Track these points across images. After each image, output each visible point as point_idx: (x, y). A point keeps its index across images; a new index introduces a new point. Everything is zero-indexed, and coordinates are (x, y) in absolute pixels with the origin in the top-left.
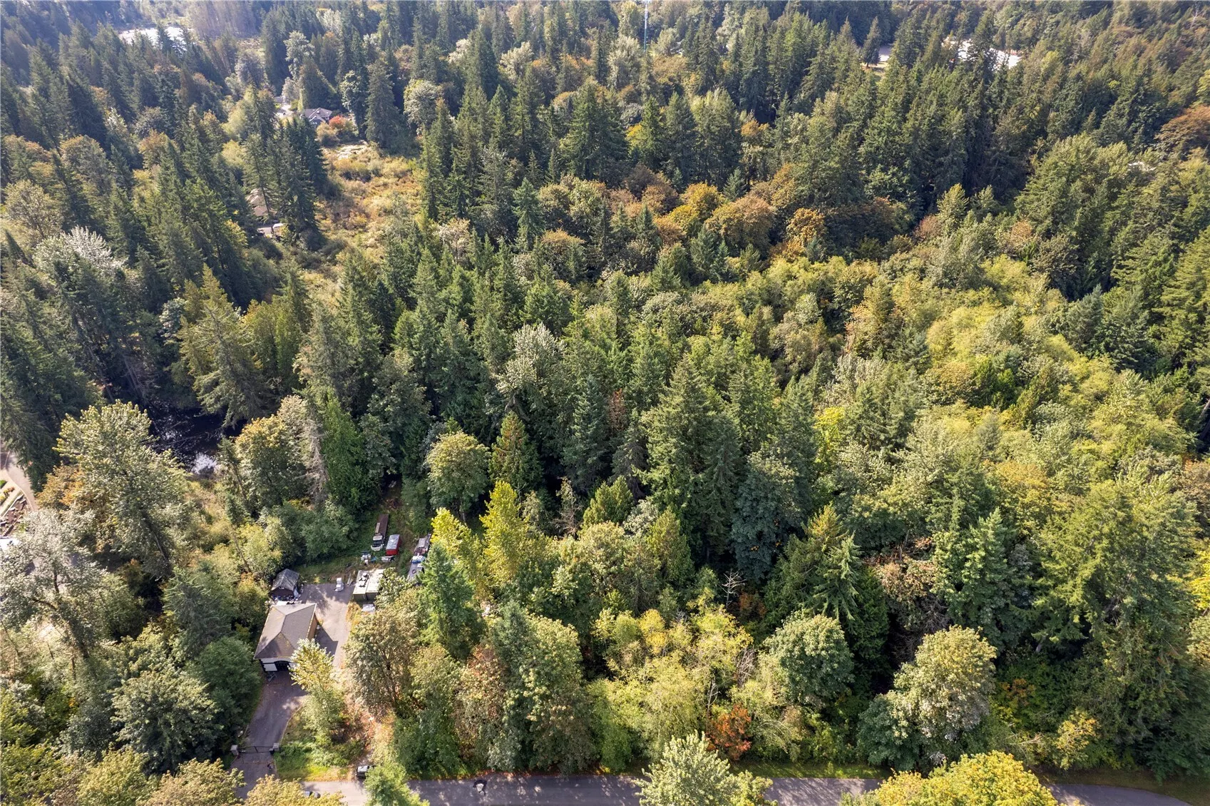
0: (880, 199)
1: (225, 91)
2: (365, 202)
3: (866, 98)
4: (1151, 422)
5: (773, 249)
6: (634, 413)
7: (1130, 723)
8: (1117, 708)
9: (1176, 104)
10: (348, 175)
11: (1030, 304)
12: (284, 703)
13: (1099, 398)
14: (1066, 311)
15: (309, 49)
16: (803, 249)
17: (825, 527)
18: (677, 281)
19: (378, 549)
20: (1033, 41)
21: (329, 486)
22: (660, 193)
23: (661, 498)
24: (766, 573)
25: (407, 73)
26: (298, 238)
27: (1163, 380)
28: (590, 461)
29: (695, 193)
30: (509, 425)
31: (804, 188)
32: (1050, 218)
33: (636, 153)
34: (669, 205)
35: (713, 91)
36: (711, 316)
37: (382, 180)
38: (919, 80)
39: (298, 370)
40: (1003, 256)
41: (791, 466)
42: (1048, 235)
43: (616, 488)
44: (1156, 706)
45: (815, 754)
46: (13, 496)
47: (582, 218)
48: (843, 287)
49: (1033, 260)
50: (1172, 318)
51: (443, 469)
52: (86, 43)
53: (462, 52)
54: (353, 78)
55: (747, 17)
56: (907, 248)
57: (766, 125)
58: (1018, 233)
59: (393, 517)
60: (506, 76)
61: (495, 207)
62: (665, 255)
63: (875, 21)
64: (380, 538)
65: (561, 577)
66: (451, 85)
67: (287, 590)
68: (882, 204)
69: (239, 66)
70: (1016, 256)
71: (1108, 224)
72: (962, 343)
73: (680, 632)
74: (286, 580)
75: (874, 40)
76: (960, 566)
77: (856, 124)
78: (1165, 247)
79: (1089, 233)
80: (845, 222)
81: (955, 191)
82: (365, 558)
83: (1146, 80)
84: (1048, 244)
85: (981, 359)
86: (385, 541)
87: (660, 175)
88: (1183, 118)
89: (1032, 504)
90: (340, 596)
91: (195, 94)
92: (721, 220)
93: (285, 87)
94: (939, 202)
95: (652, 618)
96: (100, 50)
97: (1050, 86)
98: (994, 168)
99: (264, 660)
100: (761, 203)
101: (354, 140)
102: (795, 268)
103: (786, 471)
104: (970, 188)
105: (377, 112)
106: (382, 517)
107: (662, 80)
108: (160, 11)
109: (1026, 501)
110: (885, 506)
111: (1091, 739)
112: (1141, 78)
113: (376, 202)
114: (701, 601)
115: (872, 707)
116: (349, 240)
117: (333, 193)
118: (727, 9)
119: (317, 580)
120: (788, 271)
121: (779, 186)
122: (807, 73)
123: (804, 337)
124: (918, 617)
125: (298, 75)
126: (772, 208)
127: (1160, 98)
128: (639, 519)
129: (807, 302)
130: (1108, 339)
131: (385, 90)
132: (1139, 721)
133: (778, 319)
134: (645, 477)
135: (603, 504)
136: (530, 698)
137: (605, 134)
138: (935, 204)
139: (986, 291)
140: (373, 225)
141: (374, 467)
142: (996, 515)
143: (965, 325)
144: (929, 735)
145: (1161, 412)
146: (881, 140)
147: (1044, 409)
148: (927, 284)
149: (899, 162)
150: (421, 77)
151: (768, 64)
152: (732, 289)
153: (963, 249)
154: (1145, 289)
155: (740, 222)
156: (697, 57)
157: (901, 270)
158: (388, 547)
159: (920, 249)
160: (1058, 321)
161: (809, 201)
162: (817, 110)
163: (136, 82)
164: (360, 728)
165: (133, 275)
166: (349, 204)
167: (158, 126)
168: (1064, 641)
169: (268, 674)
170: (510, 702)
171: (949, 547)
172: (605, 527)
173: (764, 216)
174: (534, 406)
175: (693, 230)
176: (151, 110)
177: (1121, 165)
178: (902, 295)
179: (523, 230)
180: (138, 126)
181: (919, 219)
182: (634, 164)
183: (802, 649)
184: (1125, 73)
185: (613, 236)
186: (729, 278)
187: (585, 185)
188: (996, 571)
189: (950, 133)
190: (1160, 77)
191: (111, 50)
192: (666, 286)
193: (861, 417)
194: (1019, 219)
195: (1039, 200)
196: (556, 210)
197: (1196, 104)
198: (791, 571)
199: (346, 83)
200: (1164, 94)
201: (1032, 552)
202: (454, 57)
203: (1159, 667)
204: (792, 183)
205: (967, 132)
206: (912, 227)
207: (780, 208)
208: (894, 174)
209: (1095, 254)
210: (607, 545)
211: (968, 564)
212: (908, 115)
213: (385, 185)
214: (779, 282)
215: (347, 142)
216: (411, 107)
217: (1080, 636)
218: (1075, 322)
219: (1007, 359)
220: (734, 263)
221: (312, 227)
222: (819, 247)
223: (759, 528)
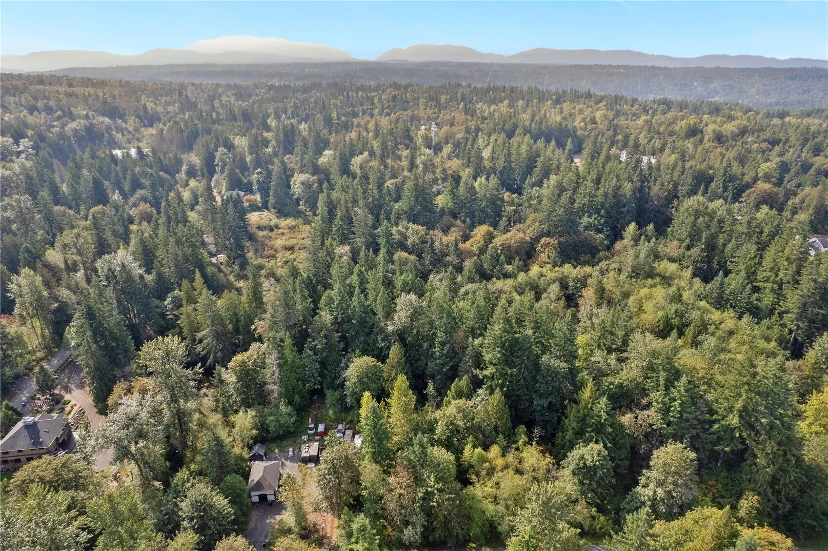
0: (589, 232)
1: (176, 182)
2: (273, 242)
3: (574, 178)
4: (762, 344)
5: (529, 261)
6: (470, 339)
7: (779, 502)
8: (769, 491)
9: (748, 182)
10: (259, 228)
11: (684, 285)
12: (267, 519)
13: (731, 333)
14: (705, 288)
15: (229, 158)
16: (547, 260)
17: (589, 394)
18: (477, 278)
19: (312, 432)
20: (662, 149)
21: (281, 395)
22: (459, 231)
23: (491, 386)
24: (554, 430)
25: (293, 170)
26: (234, 263)
27: (766, 322)
28: (445, 370)
29: (481, 231)
30: (395, 352)
31: (545, 227)
32: (689, 239)
33: (442, 210)
34: (466, 238)
35: (481, 177)
36: (499, 296)
37: (280, 231)
38: (603, 167)
39: (255, 330)
40: (665, 261)
41: (565, 362)
42: (688, 248)
43: (463, 382)
44: (791, 486)
45: (597, 531)
46: (76, 409)
47: (414, 246)
48: (574, 281)
49: (682, 262)
50: (765, 288)
51: (358, 376)
52: (93, 156)
53: (327, 157)
54: (260, 173)
55: (493, 138)
56: (607, 258)
57: (516, 195)
58: (672, 247)
59: (319, 415)
60: (355, 171)
61: (363, 240)
62: (468, 264)
63: (570, 140)
64: (313, 426)
65: (440, 429)
66: (322, 176)
67: (260, 455)
68: (590, 235)
69: (184, 168)
70: (672, 260)
71: (721, 241)
72: (648, 306)
73: (510, 458)
74: (258, 449)
75: (570, 150)
76: (668, 410)
77: (569, 193)
78: (754, 249)
79: (711, 247)
80: (570, 245)
81: (633, 226)
82: (305, 438)
83: (729, 169)
84: (689, 253)
85: (660, 314)
86: (316, 427)
87: (458, 222)
88: (753, 189)
89: (703, 378)
90: (292, 459)
91: (162, 182)
92: (499, 244)
93: (213, 179)
94: (623, 233)
95: (495, 450)
96: (102, 160)
97: (676, 173)
98: (652, 215)
99: (253, 494)
100: (521, 235)
101: (258, 209)
102: (544, 270)
103: (563, 365)
104: (641, 225)
105: (276, 192)
106: (312, 415)
107: (449, 172)
108: (128, 139)
109: (699, 376)
110: (621, 381)
111: (757, 509)
112: (726, 168)
113: (279, 243)
114: (520, 443)
115: (628, 498)
116: (266, 264)
117: (252, 238)
118: (480, 134)
119: (277, 451)
120: (541, 272)
121: (529, 226)
122: (535, 167)
123: (556, 307)
124: (648, 446)
125: (222, 172)
126: (528, 238)
127: (738, 179)
128: (479, 399)
129: (554, 288)
130: (731, 301)
131: (282, 179)
132: (784, 500)
133: (538, 298)
134: (480, 374)
135: (456, 392)
136: (432, 492)
137: (424, 199)
138: (621, 235)
139: (658, 279)
140: (279, 255)
141: (309, 382)
142: (684, 379)
143: (649, 297)
144: (664, 510)
145: (768, 340)
146: (586, 200)
147: (700, 338)
148: (622, 277)
149: (598, 211)
150: (302, 172)
151: (512, 162)
152: (510, 282)
153: (642, 256)
154: (747, 273)
155: (510, 246)
156: (469, 160)
157: (607, 270)
158: (319, 430)
159: (616, 258)
160: (701, 293)
161: (548, 234)
162: (545, 185)
163: (128, 177)
164: (317, 531)
165: (149, 278)
166: (263, 245)
167: (144, 199)
168: (732, 451)
169: (253, 503)
170: (420, 495)
171: (660, 400)
172: (462, 401)
173: (523, 242)
174: (409, 339)
175: (483, 251)
176: (140, 191)
177: (723, 211)
178: (609, 283)
179: (383, 250)
180: (132, 200)
181: (612, 243)
182: (442, 216)
183: (584, 463)
184: (717, 166)
185: (436, 254)
186: (506, 276)
187: (415, 227)
188: (688, 413)
189: (625, 195)
190: (736, 168)
191: (108, 160)
192: (471, 280)
193: (600, 338)
194: (671, 240)
195: (681, 229)
196: (399, 241)
197: (759, 182)
198: (571, 423)
199: (256, 175)
200: (740, 177)
201: (707, 403)
202: (322, 160)
203: (788, 461)
204: (537, 224)
205: (635, 195)
206: (609, 248)
207: (531, 238)
208: (595, 218)
209: (717, 258)
210: (464, 411)
211: (672, 409)
212: (600, 186)
213: (283, 234)
214: (536, 278)
215: (254, 210)
216: (297, 189)
217: (740, 446)
218: (711, 293)
219: (676, 311)
220: (509, 268)
221: (243, 256)
222: (557, 259)
223: (550, 399)
